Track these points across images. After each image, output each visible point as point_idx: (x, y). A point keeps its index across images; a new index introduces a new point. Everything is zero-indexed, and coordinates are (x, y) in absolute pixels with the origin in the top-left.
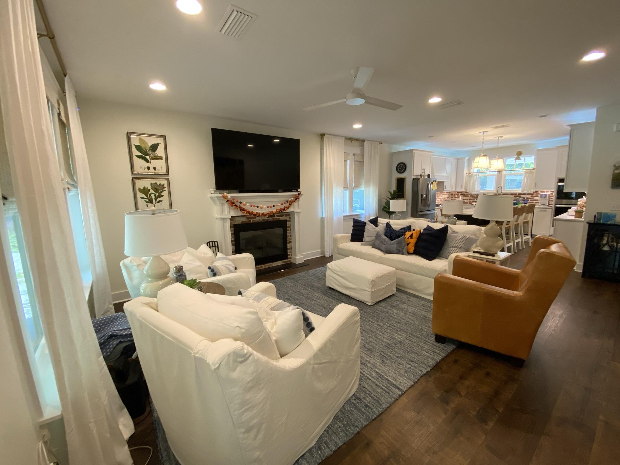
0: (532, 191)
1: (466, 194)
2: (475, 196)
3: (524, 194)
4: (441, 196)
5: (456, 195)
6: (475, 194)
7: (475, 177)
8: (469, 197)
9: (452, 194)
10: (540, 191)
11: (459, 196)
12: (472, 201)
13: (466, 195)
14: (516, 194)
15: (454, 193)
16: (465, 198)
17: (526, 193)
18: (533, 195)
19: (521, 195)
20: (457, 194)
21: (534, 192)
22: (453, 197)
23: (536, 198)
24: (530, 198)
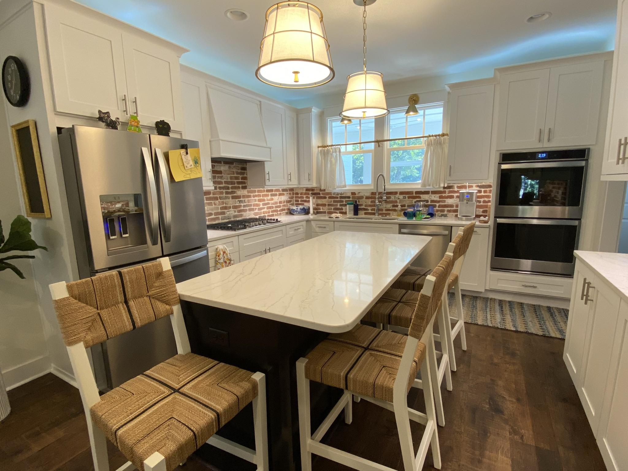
0: (442, 185)
1: (321, 193)
2: (337, 198)
3: (427, 193)
4: (270, 197)
5: (305, 196)
6: (338, 194)
7: (334, 154)
8: (327, 199)
9: (297, 194)
10: (456, 186)
11: (309, 198)
12: (333, 208)
13: (321, 195)
14: (412, 193)
15: (302, 191)
16: (320, 201)
17: (430, 190)
18: (444, 195)
19: (421, 195)
20: (305, 194)
21: (444, 188)
22: (300, 200)
23: (449, 201)
24: (439, 202)
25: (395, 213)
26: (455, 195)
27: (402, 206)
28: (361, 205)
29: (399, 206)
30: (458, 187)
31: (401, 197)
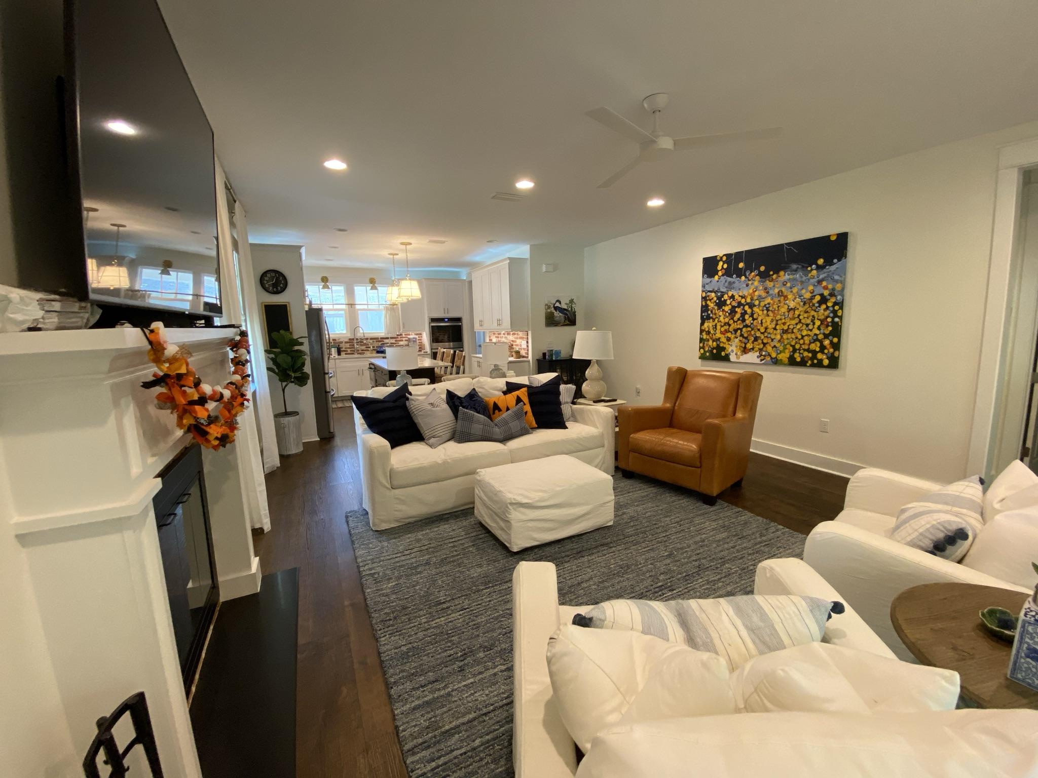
0: (395, 333)
3: (387, 338)
10: (403, 334)
14: (378, 338)
17: (390, 337)
19: (384, 340)
21: (397, 335)
24: (395, 344)
25: (368, 352)
26: (404, 339)
27: (373, 347)
28: (342, 348)
29: (371, 347)
30: (405, 335)
31: (371, 341)
